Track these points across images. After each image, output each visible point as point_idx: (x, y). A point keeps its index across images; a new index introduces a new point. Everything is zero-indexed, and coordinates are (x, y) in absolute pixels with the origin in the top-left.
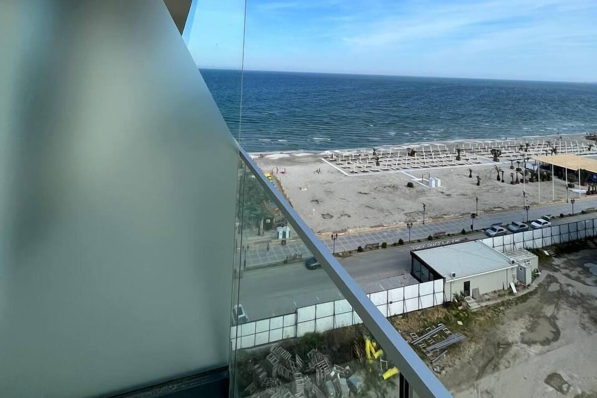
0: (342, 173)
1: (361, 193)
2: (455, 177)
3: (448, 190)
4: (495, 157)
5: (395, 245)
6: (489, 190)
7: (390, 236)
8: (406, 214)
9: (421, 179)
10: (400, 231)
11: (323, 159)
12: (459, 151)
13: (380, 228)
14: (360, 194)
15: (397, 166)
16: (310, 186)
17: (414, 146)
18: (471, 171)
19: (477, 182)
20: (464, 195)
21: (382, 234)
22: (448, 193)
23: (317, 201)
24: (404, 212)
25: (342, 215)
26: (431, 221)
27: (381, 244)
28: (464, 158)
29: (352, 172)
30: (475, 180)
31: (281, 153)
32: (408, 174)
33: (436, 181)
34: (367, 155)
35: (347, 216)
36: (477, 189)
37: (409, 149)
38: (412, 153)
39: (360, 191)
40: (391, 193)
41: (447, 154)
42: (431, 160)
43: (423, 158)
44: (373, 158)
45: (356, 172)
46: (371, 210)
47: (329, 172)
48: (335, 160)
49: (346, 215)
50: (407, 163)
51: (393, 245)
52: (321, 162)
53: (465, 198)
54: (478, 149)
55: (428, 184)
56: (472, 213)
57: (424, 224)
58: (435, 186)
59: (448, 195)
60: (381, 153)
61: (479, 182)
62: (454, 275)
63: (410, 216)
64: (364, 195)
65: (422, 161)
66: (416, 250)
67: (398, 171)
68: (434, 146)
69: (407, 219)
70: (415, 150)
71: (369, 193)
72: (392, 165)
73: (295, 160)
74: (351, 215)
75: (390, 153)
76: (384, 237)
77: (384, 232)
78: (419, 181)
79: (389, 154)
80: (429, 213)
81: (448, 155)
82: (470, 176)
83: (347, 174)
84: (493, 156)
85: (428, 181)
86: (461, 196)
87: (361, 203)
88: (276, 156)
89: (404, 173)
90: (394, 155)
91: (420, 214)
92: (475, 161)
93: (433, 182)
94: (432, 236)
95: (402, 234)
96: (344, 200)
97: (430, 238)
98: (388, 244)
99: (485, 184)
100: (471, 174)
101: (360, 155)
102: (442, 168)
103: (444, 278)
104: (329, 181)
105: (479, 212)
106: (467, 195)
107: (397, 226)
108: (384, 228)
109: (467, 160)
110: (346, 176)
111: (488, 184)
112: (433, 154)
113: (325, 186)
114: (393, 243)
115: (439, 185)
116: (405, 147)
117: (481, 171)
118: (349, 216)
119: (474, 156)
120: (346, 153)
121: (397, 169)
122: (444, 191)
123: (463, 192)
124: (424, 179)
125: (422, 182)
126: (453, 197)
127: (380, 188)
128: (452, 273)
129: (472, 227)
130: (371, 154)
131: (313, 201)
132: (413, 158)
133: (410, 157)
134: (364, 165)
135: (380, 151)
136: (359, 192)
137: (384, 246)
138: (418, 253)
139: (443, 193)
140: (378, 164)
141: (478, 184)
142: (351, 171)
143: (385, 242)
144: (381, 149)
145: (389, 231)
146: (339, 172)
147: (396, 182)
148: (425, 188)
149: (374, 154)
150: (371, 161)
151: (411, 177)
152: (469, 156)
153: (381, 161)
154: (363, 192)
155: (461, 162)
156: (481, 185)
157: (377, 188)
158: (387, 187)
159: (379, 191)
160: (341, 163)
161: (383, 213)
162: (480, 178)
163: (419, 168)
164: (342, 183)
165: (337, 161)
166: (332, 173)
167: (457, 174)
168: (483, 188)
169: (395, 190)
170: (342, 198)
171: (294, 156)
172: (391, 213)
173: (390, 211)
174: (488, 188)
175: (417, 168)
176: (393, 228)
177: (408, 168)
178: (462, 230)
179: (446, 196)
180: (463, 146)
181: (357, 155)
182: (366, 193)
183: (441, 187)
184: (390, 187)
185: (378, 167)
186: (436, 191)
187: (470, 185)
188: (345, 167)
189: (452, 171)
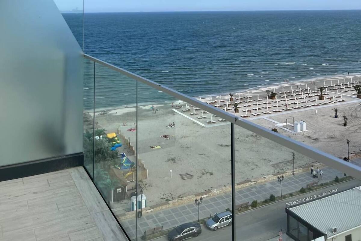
0: (198, 125)
1: (221, 145)
2: (320, 119)
3: (315, 133)
4: (359, 93)
5: (266, 202)
6: (357, 129)
7: (259, 192)
8: (273, 166)
9: (285, 124)
10: (270, 185)
11: (175, 110)
12: (321, 89)
13: (247, 184)
14: (221, 147)
15: (258, 112)
16: (163, 143)
17: (273, 88)
18: (336, 111)
19: (344, 122)
20: (332, 138)
21: (251, 191)
22: (315, 136)
23: (173, 160)
24: (271, 163)
25: (203, 174)
26: (300, 171)
27: (250, 203)
28: (326, 96)
30: (341, 119)
31: (125, 108)
32: (270, 120)
33: (302, 125)
34: (223, 101)
35: (208, 174)
36: (345, 129)
37: (268, 91)
38: (272, 96)
39: (221, 144)
40: (254, 142)
41: (308, 94)
42: (293, 102)
43: (284, 101)
44: (230, 104)
45: (213, 123)
47: (183, 124)
48: (189, 110)
49: (208, 172)
50: (268, 107)
51: (263, 202)
52: (174, 113)
53: (334, 141)
54: (340, 86)
55: (293, 128)
57: (294, 175)
58: (301, 130)
59: (314, 139)
60: (239, 98)
61: (346, 122)
62: (335, 230)
63: (278, 166)
64: (226, 147)
65: (284, 103)
66: (291, 207)
67: (259, 117)
68: (293, 86)
69: (275, 170)
70: (275, 92)
72: (252, 111)
74: (214, 172)
75: (249, 97)
76: (253, 194)
77: (252, 188)
78: (284, 127)
79: (247, 98)
80: (298, 162)
81: (310, 95)
82: (336, 117)
83: (203, 125)
84: (356, 93)
85: (293, 125)
86: (329, 140)
88: (120, 111)
89: (266, 118)
90: (253, 98)
91: (288, 163)
92: (338, 99)
93: (299, 126)
94: (305, 188)
95: (271, 188)
96: (203, 156)
97: (302, 191)
98: (258, 201)
99: (352, 124)
100: (336, 114)
101: (216, 102)
102: (306, 109)
103: (325, 236)
104: (184, 134)
105: (350, 155)
106: (335, 138)
107: (265, 179)
108: (252, 183)
109: (331, 98)
110: (203, 127)
111: (355, 123)
112: (294, 95)
113: (180, 141)
114: (264, 200)
115: (305, 129)
116: (264, 90)
117: (346, 110)
118: (211, 174)
119: (338, 93)
121: (258, 115)
122: (310, 135)
123: (331, 134)
124: (288, 124)
125: (286, 127)
126: (321, 141)
127: (242, 138)
128: (333, 228)
130: (228, 100)
131: (168, 160)
132: (274, 101)
133: (268, 101)
135: (238, 96)
136: (219, 145)
137: (254, 204)
139: (309, 137)
140: (236, 111)
141: (345, 125)
142: (208, 121)
143: (255, 200)
144: (239, 94)
145: (257, 186)
146: (194, 123)
148: (288, 133)
149: (231, 99)
150: (228, 108)
151: (274, 123)
152: (332, 94)
153: (239, 107)
154: (224, 144)
155: (325, 101)
156: (348, 125)
157: (238, 138)
158: (249, 136)
159: (241, 141)
160: (195, 113)
161: (249, 166)
162: (347, 118)
163: (281, 111)
164: (199, 136)
165: (190, 111)
166: (187, 125)
167: (322, 115)
168: (351, 129)
169: (258, 140)
170: (200, 153)
171: (142, 109)
172: (257, 165)
173: (256, 164)
174: (356, 127)
175: (279, 111)
176: (262, 182)
177: (270, 112)
178: (335, 177)
179: (314, 141)
180: (325, 84)
181: (212, 102)
182: (228, 145)
183: (307, 130)
184: (252, 136)
185: (237, 114)
186: (302, 136)
187: (337, 126)
188: (201, 117)
189: (316, 112)
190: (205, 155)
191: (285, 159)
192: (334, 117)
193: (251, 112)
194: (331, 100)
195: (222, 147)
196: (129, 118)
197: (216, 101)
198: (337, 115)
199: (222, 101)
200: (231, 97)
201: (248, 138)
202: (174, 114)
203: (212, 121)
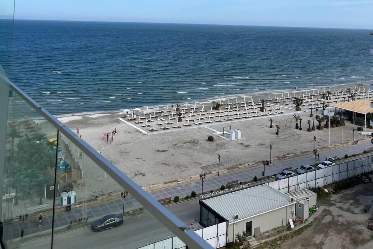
0: (141, 132)
1: (158, 151)
2: (256, 128)
3: (248, 141)
4: (297, 106)
5: (187, 198)
6: (287, 138)
7: (182, 190)
8: (202, 168)
9: (222, 132)
10: (195, 184)
11: (121, 119)
12: (263, 102)
13: (174, 183)
14: (157, 152)
15: (200, 121)
17: (219, 100)
18: (271, 121)
19: (276, 131)
20: (262, 145)
21: (177, 189)
22: (248, 143)
24: (201, 166)
25: (136, 175)
26: (225, 172)
27: (173, 199)
28: (268, 109)
29: (152, 130)
30: (274, 129)
31: (72, 116)
32: (211, 129)
33: (237, 133)
35: (141, 175)
36: (276, 138)
37: (214, 103)
38: (217, 107)
39: (158, 150)
40: (190, 148)
41: (252, 106)
42: (235, 113)
43: (228, 112)
44: (176, 114)
46: (167, 167)
47: (126, 132)
48: (135, 119)
49: (140, 174)
50: (210, 117)
51: (185, 198)
52: (119, 122)
53: (263, 148)
55: (228, 136)
57: (219, 175)
58: (236, 138)
59: (246, 146)
60: (185, 109)
61: (278, 131)
62: (237, 217)
63: (207, 168)
64: (162, 152)
65: (226, 113)
66: (205, 199)
67: (200, 126)
68: (240, 98)
69: (203, 172)
70: (221, 103)
71: (167, 150)
72: (195, 120)
73: (89, 122)
74: (146, 174)
75: (195, 108)
76: (178, 192)
77: (178, 187)
78: (221, 135)
79: (193, 109)
80: (226, 165)
82: (271, 126)
83: (145, 133)
84: (296, 106)
85: (229, 133)
86: (259, 146)
87: (158, 161)
89: (206, 127)
90: (198, 109)
91: (216, 166)
92: (278, 111)
93: (234, 134)
94: (225, 186)
95: (196, 187)
96: (139, 160)
97: (223, 188)
98: (180, 198)
99: (284, 133)
100: (271, 124)
101: (162, 112)
103: (227, 221)
104: (125, 141)
105: (272, 159)
106: (265, 145)
107: (192, 179)
108: (178, 183)
109: (271, 110)
110: (145, 134)
111: (287, 133)
112: (238, 106)
113: (120, 147)
114: (186, 196)
115: (239, 137)
116: (211, 101)
117: (282, 121)
118: (144, 175)
119: (278, 106)
120: (147, 110)
121: (200, 124)
122: (243, 142)
123: (261, 142)
124: (225, 132)
125: (223, 135)
126: (251, 148)
127: (180, 144)
128: (235, 215)
129: (264, 174)
132: (218, 111)
133: (214, 111)
134: (165, 122)
135: (184, 107)
136: (156, 150)
137: (176, 199)
138: (206, 202)
139: (242, 144)
140: (180, 120)
141: (277, 134)
142: (150, 129)
143: (177, 196)
144: (186, 105)
145: (183, 185)
146: (137, 131)
147: (197, 137)
148: (224, 141)
149: (178, 110)
150: (173, 118)
151: (213, 131)
152: (273, 107)
153: (183, 117)
154: (161, 150)
155: (264, 113)
156: (280, 134)
157: (176, 144)
158: (186, 142)
159: (178, 147)
160: (140, 122)
161: (180, 168)
162: (279, 128)
163: (222, 121)
164: (140, 142)
165: (136, 120)
166: (129, 133)
167: (259, 125)
168: (281, 137)
169: (195, 145)
170: (137, 158)
171: (88, 117)
172: (187, 168)
173: (187, 166)
174: (286, 136)
175: (220, 121)
176: (188, 182)
177: (211, 122)
178: (254, 177)
179: (245, 147)
180: (269, 97)
181: (159, 112)
182: (165, 150)
183: (241, 138)
184: (190, 142)
185: (180, 123)
186: (236, 143)
187: (270, 135)
188: (144, 125)
189: (254, 122)
190: (141, 159)
191: (215, 163)
192: (270, 126)
193: (194, 122)
194: (271, 112)
195: (159, 152)
196: (74, 125)
197: (162, 110)
198: (272, 125)
199: (169, 111)
200: (178, 107)
201: (185, 144)
202: (119, 123)
203: (155, 129)
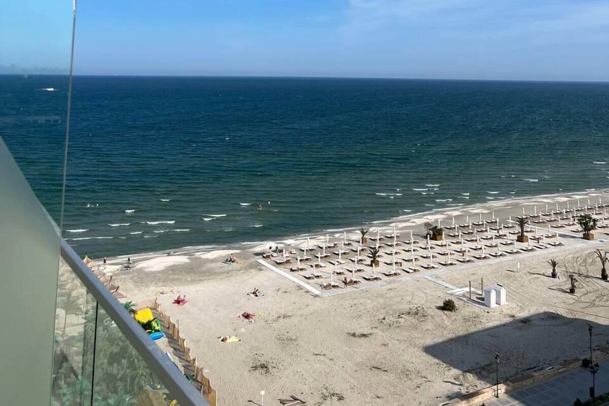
0: (307, 291)
1: (354, 335)
2: (526, 279)
3: (521, 308)
4: (585, 229)
6: (594, 300)
9: (467, 289)
11: (262, 261)
12: (522, 222)
14: (353, 339)
16: (243, 330)
17: (434, 218)
18: (554, 264)
19: (570, 286)
22: (523, 315)
23: (263, 366)
25: (325, 398)
28: (531, 236)
29: (329, 286)
30: (562, 281)
32: (438, 281)
33: (498, 294)
34: (349, 244)
35: (335, 398)
37: (427, 225)
38: (436, 233)
39: (352, 332)
40: (415, 327)
41: (497, 230)
43: (458, 243)
44: (363, 250)
45: (334, 286)
46: (384, 376)
47: (278, 290)
48: (288, 262)
49: (333, 395)
50: (431, 255)
52: (259, 268)
53: (559, 325)
54: (550, 215)
56: (582, 358)
57: (497, 397)
58: (497, 304)
59: (523, 322)
60: (378, 238)
61: (573, 286)
63: (466, 379)
64: (363, 339)
65: (458, 247)
67: (417, 276)
68: (471, 215)
69: (462, 388)
70: (439, 226)
71: (370, 334)
72: (403, 263)
73: (203, 269)
74: (345, 394)
75: (395, 235)
78: (464, 295)
79: (392, 237)
81: (501, 233)
82: (554, 275)
83: (316, 292)
84: (581, 229)
85: (480, 293)
86: (550, 322)
87: (359, 360)
88: (157, 262)
89: (430, 278)
90: (403, 239)
91: (483, 372)
92: (551, 241)
93: (493, 295)
96: (322, 358)
99: (584, 290)
100: (554, 270)
101: (335, 245)
104: (283, 312)
106: (559, 318)
109: (538, 240)
110: (317, 296)
111: (588, 289)
112: (474, 231)
113: (275, 325)
115: (504, 300)
116: (419, 221)
118: (341, 398)
119: (550, 230)
120: (307, 242)
121: (415, 270)
122: (513, 312)
124: (472, 289)
125: (469, 295)
126: (536, 325)
127: (391, 318)
129: (592, 390)
130: (359, 242)
131: (255, 368)
132: (439, 243)
134: (349, 268)
135: (374, 234)
136: (349, 334)
139: (513, 316)
140: (374, 262)
141: (572, 291)
142: (325, 284)
144: (377, 230)
146: (300, 288)
147: (420, 300)
149: (364, 240)
150: (361, 258)
151: (446, 287)
152: (539, 231)
153: (379, 256)
154: (358, 332)
155: (529, 245)
156: (577, 293)
157: (384, 319)
158: (403, 314)
159: (390, 326)
160: (301, 267)
161: (410, 379)
162: (575, 279)
163: (455, 264)
164: (311, 314)
165: (291, 263)
166: (285, 292)
167: (528, 272)
168: (583, 299)
169: (422, 321)
170: (316, 352)
171: (200, 258)
172: (424, 377)
173: (423, 374)
174: (592, 297)
175: (452, 264)
177: (436, 266)
179: (523, 324)
180: (524, 213)
181: (329, 245)
182: (365, 333)
183: (507, 303)
184: (409, 313)
185: (374, 268)
186: (500, 313)
187: (559, 293)
188: (311, 276)
189: (519, 267)
190: (324, 355)
191: (477, 364)
192: (551, 275)
193: (401, 266)
194: (538, 242)
195: (356, 339)
196: (176, 277)
197: (335, 243)
198: (556, 272)
199: (347, 243)
200: (363, 236)
201: (402, 317)
202: (261, 270)
203: (333, 284)
